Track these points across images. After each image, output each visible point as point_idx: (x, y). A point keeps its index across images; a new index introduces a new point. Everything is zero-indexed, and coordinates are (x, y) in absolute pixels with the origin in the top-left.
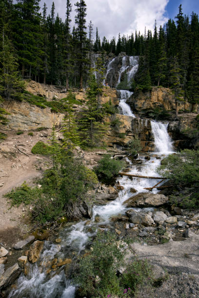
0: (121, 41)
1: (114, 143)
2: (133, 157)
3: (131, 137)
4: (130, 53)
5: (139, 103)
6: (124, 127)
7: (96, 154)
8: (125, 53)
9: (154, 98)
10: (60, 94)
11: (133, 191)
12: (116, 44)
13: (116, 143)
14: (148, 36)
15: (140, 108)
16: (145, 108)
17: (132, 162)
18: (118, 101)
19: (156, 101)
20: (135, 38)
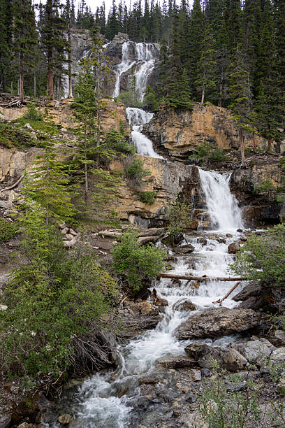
0: (117, 11)
1: (130, 213)
2: (174, 241)
3: (163, 200)
4: (135, 37)
5: (170, 134)
6: (151, 181)
7: (100, 235)
8: (126, 35)
9: (198, 125)
10: (7, 110)
11: (188, 306)
12: (107, 17)
13: (135, 214)
14: (171, 7)
15: (172, 143)
16: (182, 145)
17: (173, 251)
18: (129, 129)
19: (202, 131)
20: (143, 8)
